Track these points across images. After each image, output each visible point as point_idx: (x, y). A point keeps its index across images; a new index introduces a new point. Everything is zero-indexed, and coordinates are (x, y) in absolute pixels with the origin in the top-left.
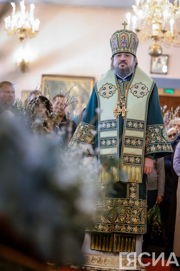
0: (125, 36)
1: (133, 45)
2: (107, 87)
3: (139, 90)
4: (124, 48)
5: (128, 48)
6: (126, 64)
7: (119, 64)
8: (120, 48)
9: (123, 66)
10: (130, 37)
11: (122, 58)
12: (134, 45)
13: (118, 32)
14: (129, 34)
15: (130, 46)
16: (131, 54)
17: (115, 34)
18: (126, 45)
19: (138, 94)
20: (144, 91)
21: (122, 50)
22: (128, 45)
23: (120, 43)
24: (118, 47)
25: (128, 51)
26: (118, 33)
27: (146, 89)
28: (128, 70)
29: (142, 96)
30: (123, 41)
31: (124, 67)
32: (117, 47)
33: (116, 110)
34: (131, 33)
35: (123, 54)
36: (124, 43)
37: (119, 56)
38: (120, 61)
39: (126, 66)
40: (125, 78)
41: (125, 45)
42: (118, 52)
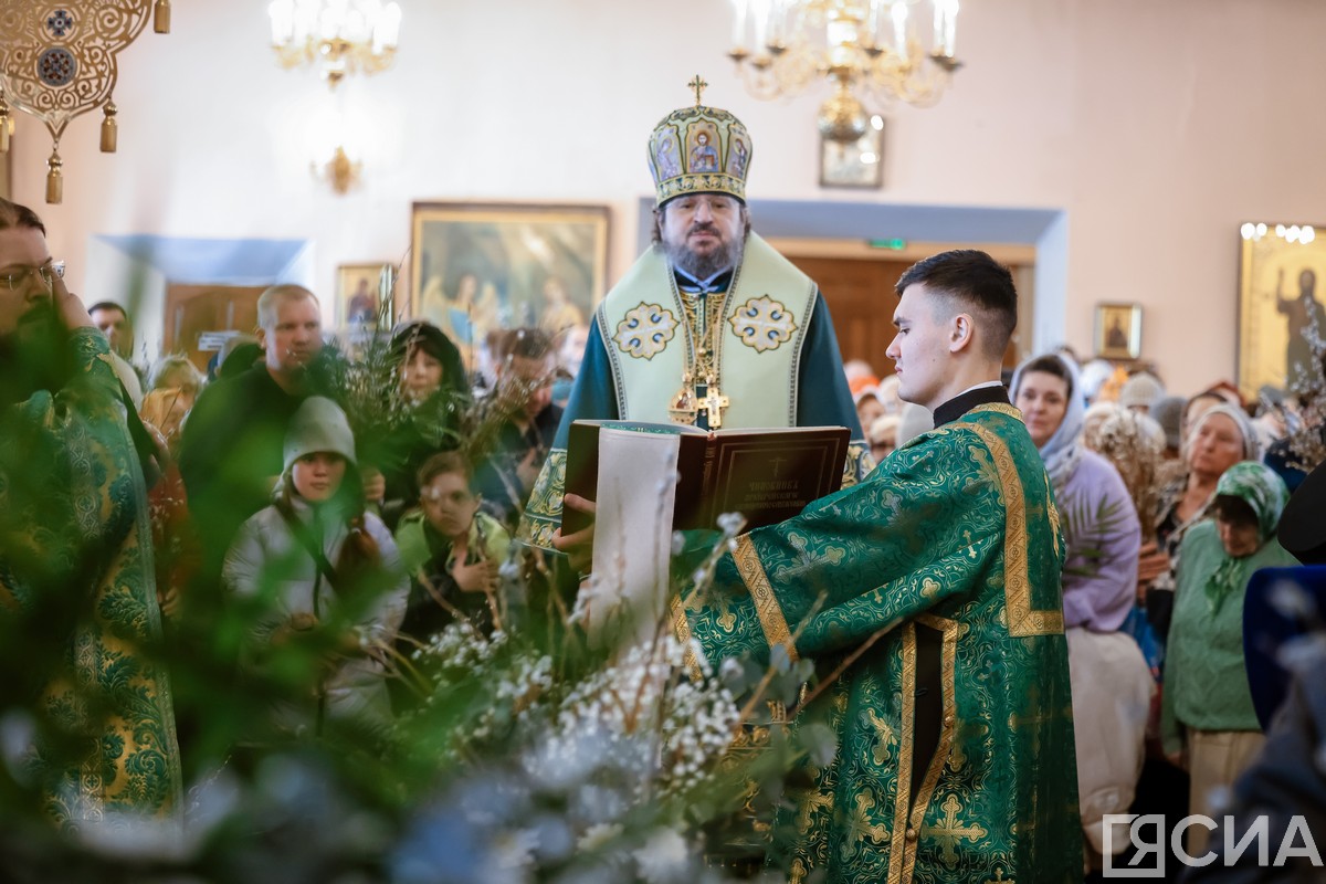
0: (708, 131)
1: (737, 166)
2: (643, 315)
3: (763, 323)
4: (707, 177)
5: (719, 177)
6: (717, 234)
7: (689, 235)
8: (691, 177)
9: (703, 243)
10: (724, 134)
11: (702, 213)
12: (740, 164)
13: (678, 115)
14: (723, 126)
15: (728, 169)
16: (730, 199)
17: (665, 122)
18: (713, 165)
19: (760, 338)
20: (780, 326)
21: (699, 183)
22: (719, 165)
23: (690, 159)
24: (685, 172)
25: (720, 187)
26: (678, 122)
27: (787, 317)
28: (723, 253)
29: (774, 344)
30: (701, 150)
31: (710, 249)
32: (680, 171)
33: (680, 405)
34: (726, 122)
35: (703, 198)
36: (704, 157)
37: (687, 207)
38: (692, 225)
39: (716, 241)
40: (709, 280)
41: (709, 167)
42: (686, 191)
